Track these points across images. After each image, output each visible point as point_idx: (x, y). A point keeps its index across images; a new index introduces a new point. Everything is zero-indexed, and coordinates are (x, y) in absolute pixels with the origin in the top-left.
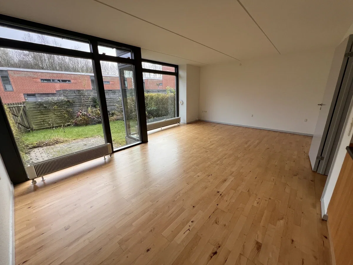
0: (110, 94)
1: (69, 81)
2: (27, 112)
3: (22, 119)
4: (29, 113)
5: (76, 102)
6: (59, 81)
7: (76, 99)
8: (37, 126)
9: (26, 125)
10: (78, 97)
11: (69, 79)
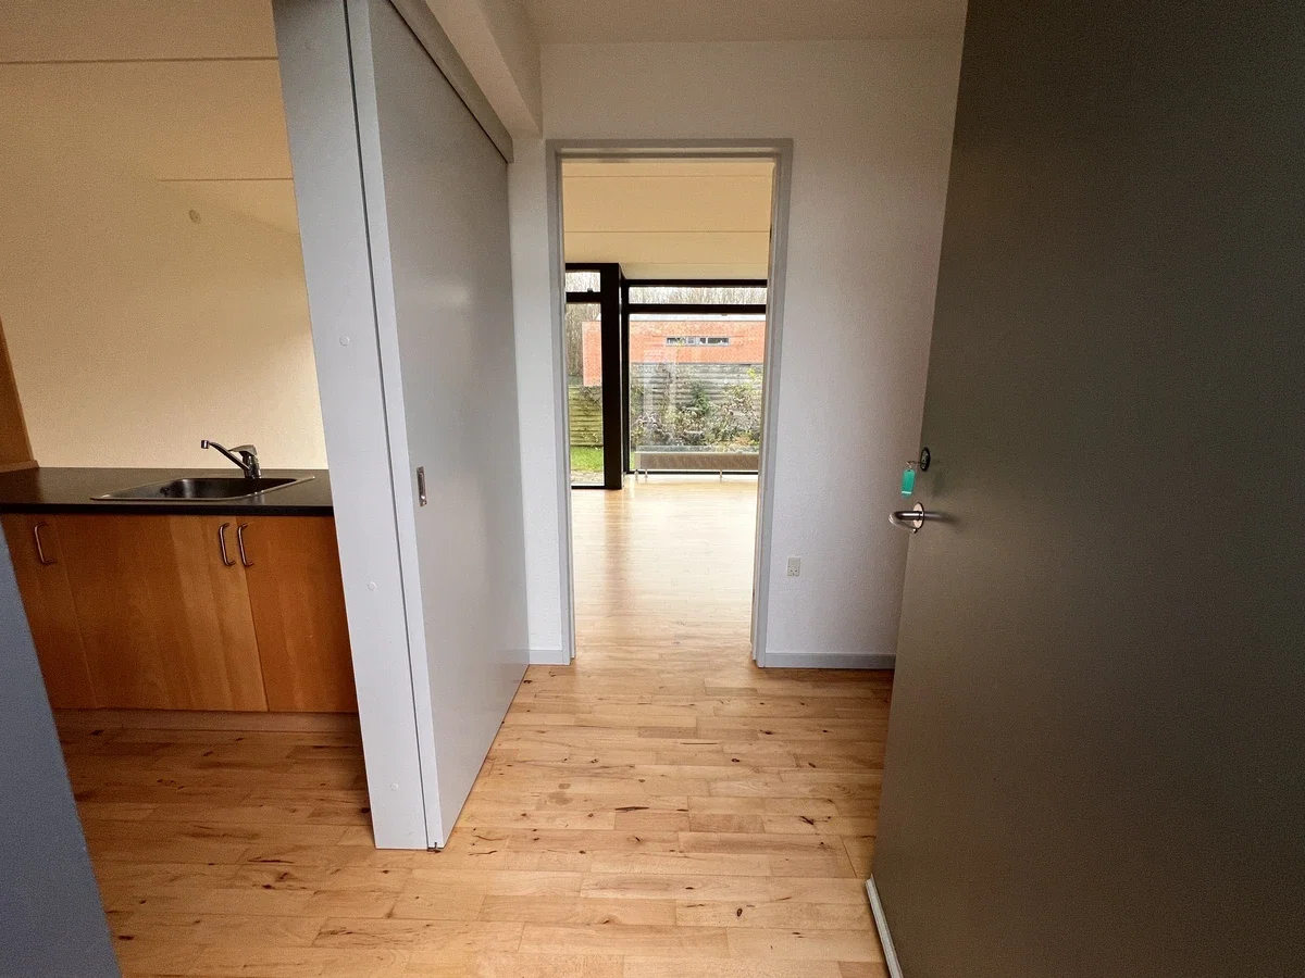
0: (741, 374)
1: (725, 340)
5: (654, 392)
6: (703, 340)
7: (655, 385)
10: (661, 380)
11: (725, 336)
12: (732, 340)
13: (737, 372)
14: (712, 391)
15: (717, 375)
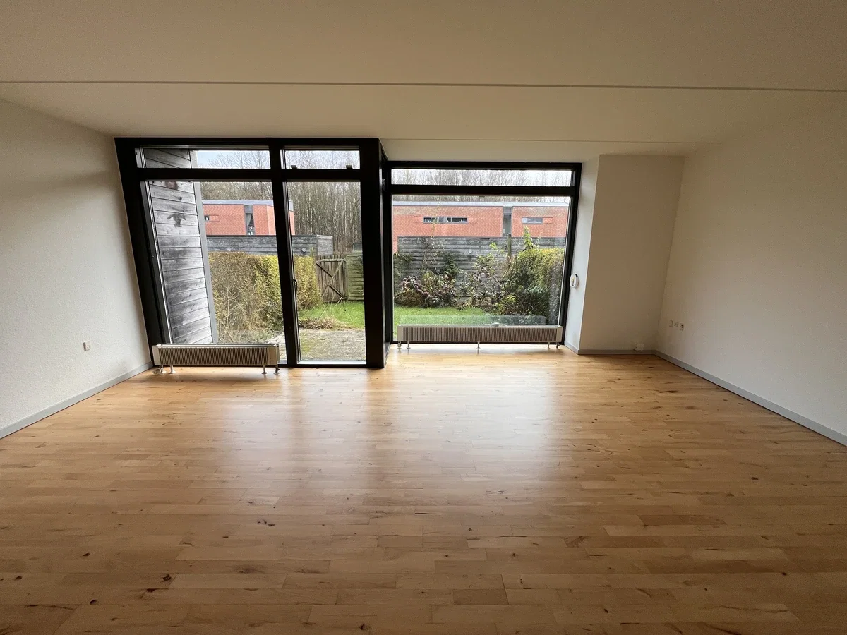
0: (484, 247)
1: (465, 219)
2: (347, 270)
3: (337, 281)
4: (348, 272)
5: (415, 260)
6: (449, 219)
7: (416, 254)
8: (353, 295)
9: (341, 291)
10: (420, 250)
11: (465, 216)
12: (469, 220)
13: (479, 244)
14: (460, 258)
15: (463, 246)
